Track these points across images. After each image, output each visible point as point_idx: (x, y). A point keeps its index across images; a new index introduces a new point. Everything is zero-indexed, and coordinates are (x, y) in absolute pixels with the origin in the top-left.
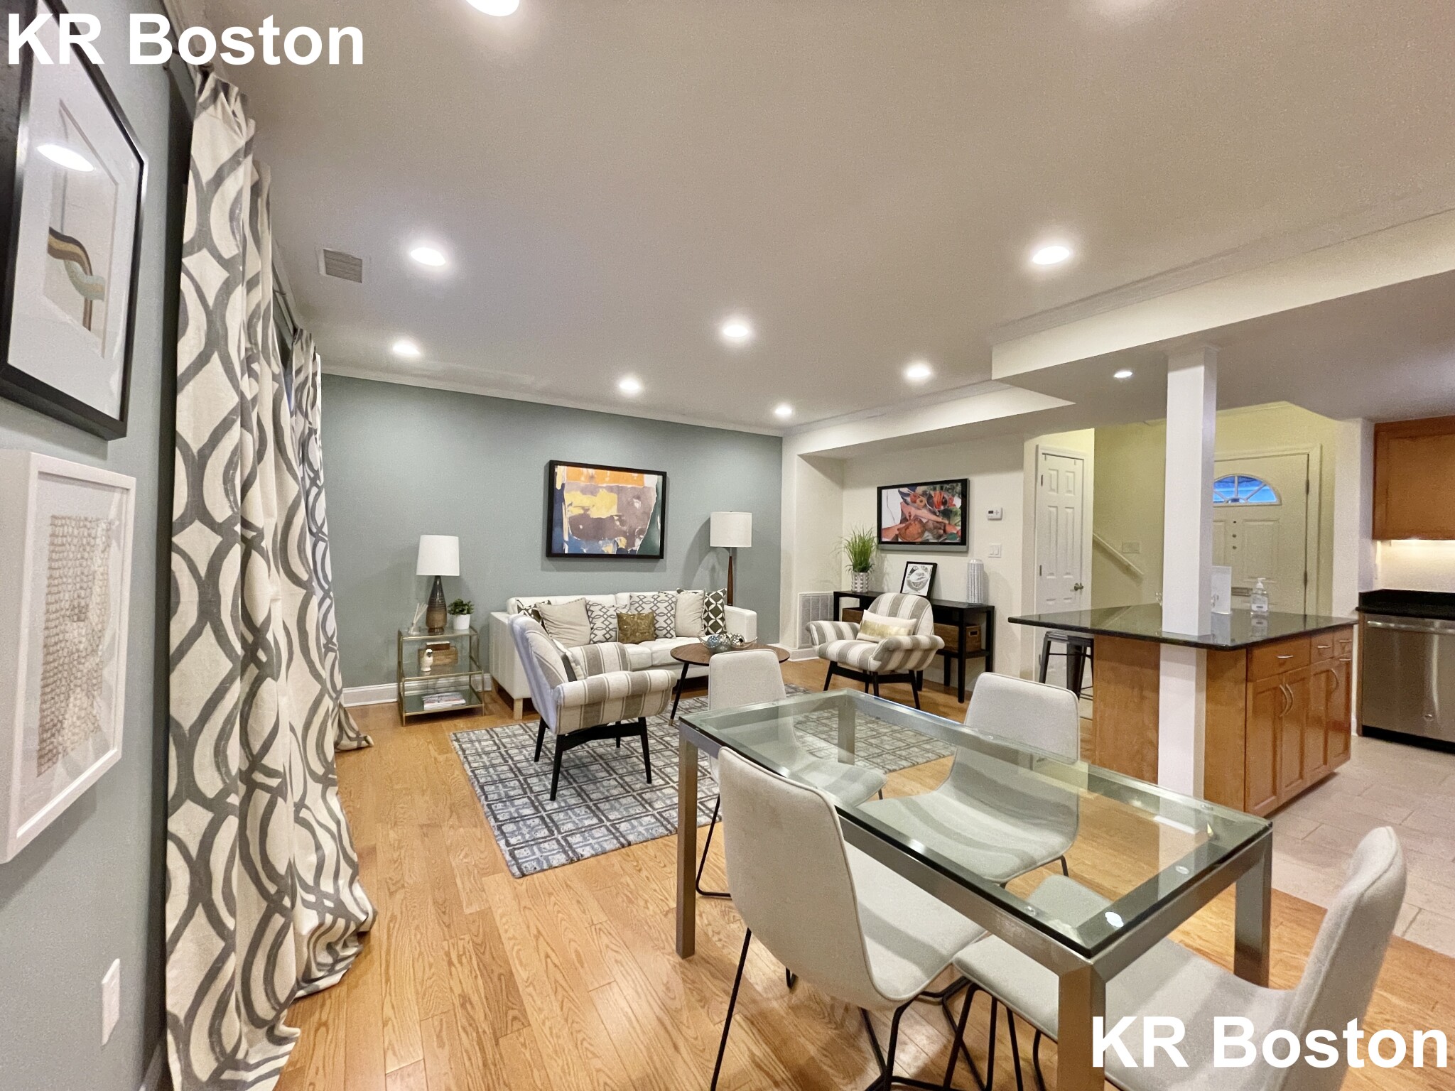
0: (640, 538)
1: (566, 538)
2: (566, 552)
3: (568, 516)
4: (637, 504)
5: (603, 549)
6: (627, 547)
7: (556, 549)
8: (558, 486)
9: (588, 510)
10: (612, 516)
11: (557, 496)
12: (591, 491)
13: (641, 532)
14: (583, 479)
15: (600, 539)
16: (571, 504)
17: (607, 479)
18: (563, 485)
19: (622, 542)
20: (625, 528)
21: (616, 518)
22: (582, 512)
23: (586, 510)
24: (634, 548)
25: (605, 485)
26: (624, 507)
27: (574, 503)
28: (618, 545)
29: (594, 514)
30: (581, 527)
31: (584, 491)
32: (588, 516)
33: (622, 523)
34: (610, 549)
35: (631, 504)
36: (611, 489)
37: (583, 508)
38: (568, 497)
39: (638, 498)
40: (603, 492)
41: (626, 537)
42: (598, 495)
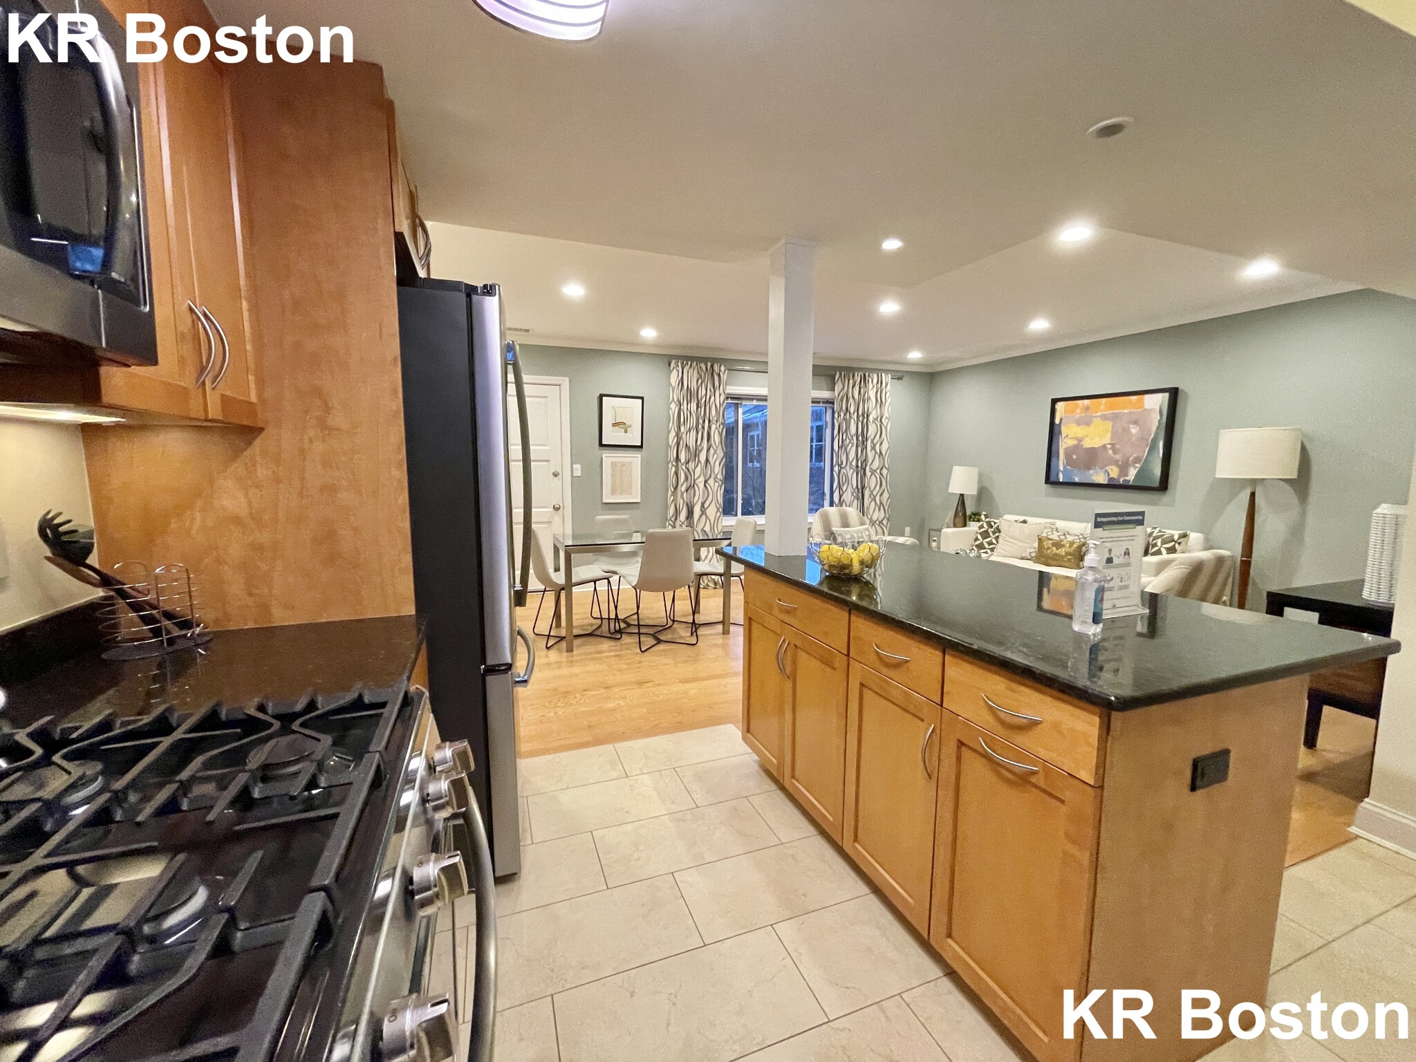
0: (1135, 468)
1: (1061, 468)
2: (1061, 480)
3: (1064, 447)
4: (1134, 430)
5: (1093, 478)
6: (1120, 476)
7: (1053, 479)
8: (1057, 421)
9: (1081, 441)
10: (1104, 446)
11: (1056, 429)
12: (1087, 422)
13: (1137, 460)
14: (1078, 411)
15: (1091, 469)
16: (1067, 436)
17: (1102, 407)
18: (1061, 420)
19: (1114, 472)
20: (1117, 457)
21: (1109, 446)
22: (1076, 442)
23: (1080, 440)
24: (1127, 478)
25: (1099, 414)
26: (1120, 435)
27: (1070, 435)
28: (1109, 475)
29: (1087, 444)
30: (1074, 457)
31: (1079, 423)
32: (1082, 446)
33: (1114, 453)
34: (1101, 479)
35: (1126, 431)
36: (1105, 418)
37: (1076, 438)
38: (1064, 430)
39: (1136, 423)
40: (1097, 421)
41: (1119, 467)
42: (1092, 425)
